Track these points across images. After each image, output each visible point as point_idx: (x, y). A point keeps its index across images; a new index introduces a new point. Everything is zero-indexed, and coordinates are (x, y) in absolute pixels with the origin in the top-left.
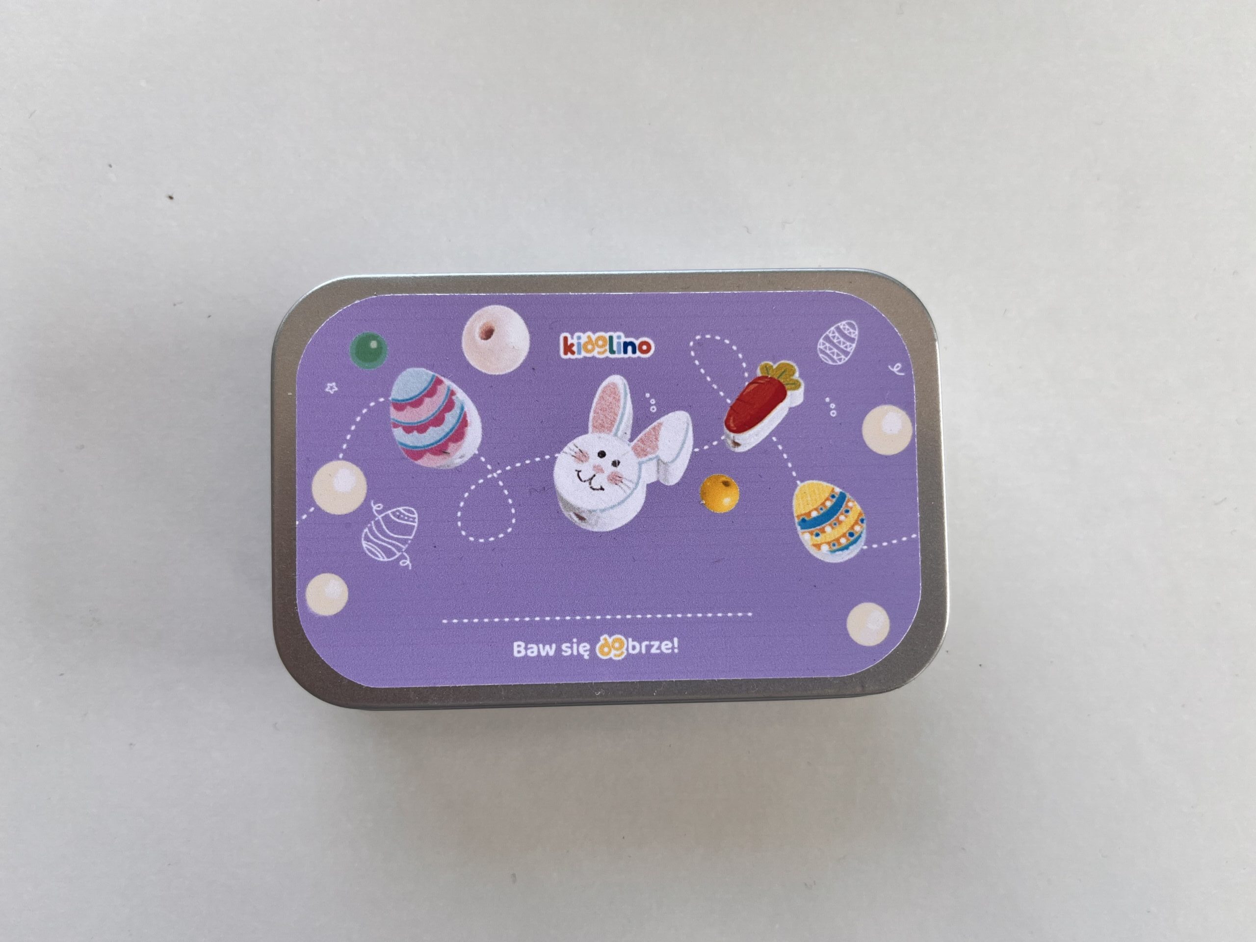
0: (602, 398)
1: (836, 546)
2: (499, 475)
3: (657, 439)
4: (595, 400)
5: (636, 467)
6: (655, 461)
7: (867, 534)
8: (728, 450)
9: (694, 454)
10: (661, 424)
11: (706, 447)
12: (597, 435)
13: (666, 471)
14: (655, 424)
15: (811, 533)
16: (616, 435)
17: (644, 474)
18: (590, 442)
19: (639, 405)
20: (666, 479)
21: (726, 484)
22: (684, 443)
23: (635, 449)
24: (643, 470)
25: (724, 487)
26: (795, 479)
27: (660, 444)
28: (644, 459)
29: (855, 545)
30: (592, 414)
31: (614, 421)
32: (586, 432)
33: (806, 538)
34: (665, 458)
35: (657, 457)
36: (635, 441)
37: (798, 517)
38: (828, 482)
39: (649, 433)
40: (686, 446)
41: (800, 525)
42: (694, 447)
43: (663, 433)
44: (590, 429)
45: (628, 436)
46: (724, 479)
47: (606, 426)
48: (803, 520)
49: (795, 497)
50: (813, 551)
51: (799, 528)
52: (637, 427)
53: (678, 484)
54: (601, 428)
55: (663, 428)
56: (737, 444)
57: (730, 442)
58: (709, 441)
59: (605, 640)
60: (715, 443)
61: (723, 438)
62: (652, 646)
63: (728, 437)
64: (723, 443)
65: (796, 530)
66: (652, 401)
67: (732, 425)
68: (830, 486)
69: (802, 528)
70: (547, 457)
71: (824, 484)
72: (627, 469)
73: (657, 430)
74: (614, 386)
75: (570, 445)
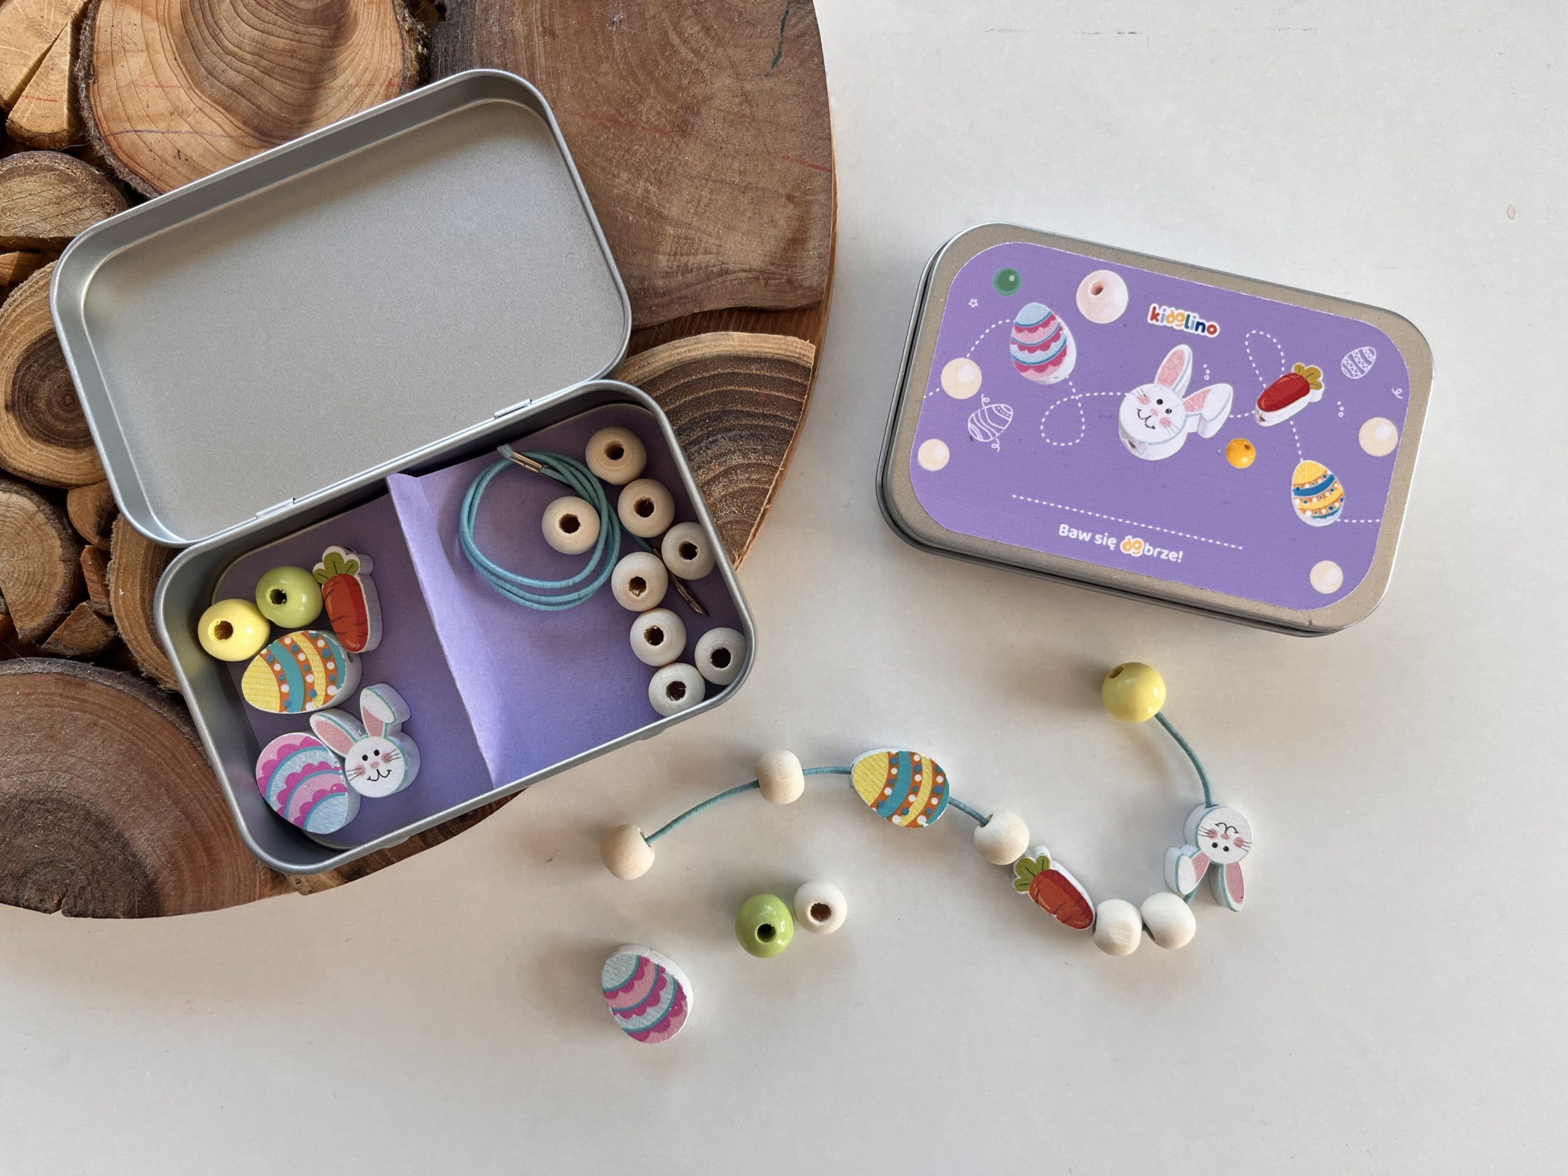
0: (1170, 359)
1: (1317, 514)
2: (1080, 398)
3: (1204, 401)
4: (1165, 360)
5: (1184, 417)
6: (1198, 417)
7: (1343, 510)
8: (1255, 422)
9: (1229, 419)
10: (1209, 390)
11: (1239, 416)
12: (1159, 386)
13: (1205, 426)
14: (1206, 389)
15: (1301, 500)
16: (1174, 389)
17: (1187, 424)
18: (1153, 390)
19: (1197, 373)
20: (1203, 432)
21: (1247, 447)
22: (1223, 409)
23: (1185, 404)
24: (1188, 421)
25: (1245, 449)
26: (1300, 456)
27: (1206, 404)
28: (1191, 413)
29: (1331, 517)
30: (1160, 370)
31: (1175, 379)
32: (1151, 381)
33: (1297, 502)
34: (1206, 417)
35: (1201, 414)
36: (1188, 398)
37: (1294, 485)
38: (1324, 464)
39: (1199, 395)
40: (1224, 412)
41: (1294, 491)
43: (1210, 396)
44: (1156, 381)
45: (1183, 393)
46: (1246, 443)
47: (1167, 381)
48: (1298, 489)
49: (1296, 469)
50: (1299, 514)
51: (1293, 494)
52: (1191, 388)
54: (1164, 382)
55: (1210, 394)
56: (1263, 420)
57: (1258, 417)
58: (1242, 412)
59: (1129, 539)
60: (1246, 415)
61: (1253, 412)
62: (1163, 553)
63: (1257, 412)
64: (1252, 416)
65: (1290, 494)
66: (1208, 372)
67: (1263, 404)
68: (1324, 468)
69: (1296, 494)
70: (1119, 394)
71: (1321, 466)
72: (1176, 418)
73: (1205, 394)
74: (1182, 352)
75: (1138, 389)
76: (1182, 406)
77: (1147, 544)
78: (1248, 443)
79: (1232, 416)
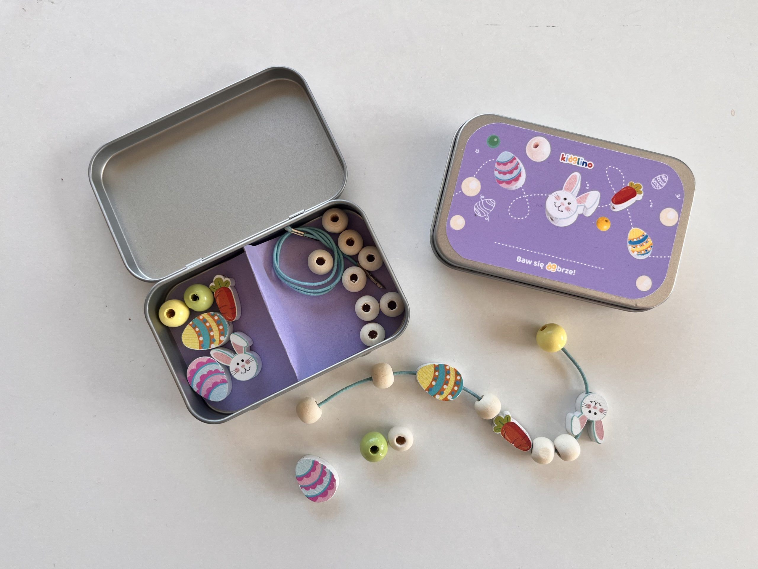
0: (570, 179)
1: (640, 253)
2: (527, 197)
3: (586, 199)
4: (568, 180)
5: (577, 206)
6: (583, 206)
7: (652, 252)
8: (611, 210)
9: (598, 208)
10: (589, 194)
11: (603, 206)
12: (565, 192)
13: (586, 211)
14: (587, 193)
15: (632, 246)
16: (572, 193)
17: (578, 210)
18: (562, 193)
20: (586, 214)
21: (606, 221)
22: (595, 203)
23: (577, 200)
24: (578, 208)
25: (605, 222)
26: (632, 226)
27: (587, 201)
28: (580, 205)
29: (646, 255)
30: (565, 184)
31: (572, 188)
32: (561, 189)
33: (630, 247)
34: (587, 206)
35: (584, 205)
36: (578, 197)
37: (629, 239)
38: (643, 230)
39: (584, 196)
41: (629, 242)
42: (598, 205)
43: (589, 198)
44: (563, 189)
45: (576, 195)
46: (606, 219)
47: (569, 189)
48: (631, 241)
49: (630, 232)
50: (631, 253)
53: (589, 217)
54: (567, 189)
55: (589, 196)
56: (614, 208)
57: (611, 207)
58: (604, 205)
59: (550, 264)
60: (606, 206)
61: (610, 204)
62: (566, 271)
63: (611, 205)
64: (609, 206)
65: (627, 243)
66: (588, 185)
67: (614, 201)
68: (643, 232)
69: (629, 244)
70: (546, 195)
71: (641, 230)
72: (573, 207)
73: (587, 196)
74: (576, 176)
75: (555, 193)
76: (576, 201)
77: (559, 266)
78: (607, 219)
79: (599, 206)
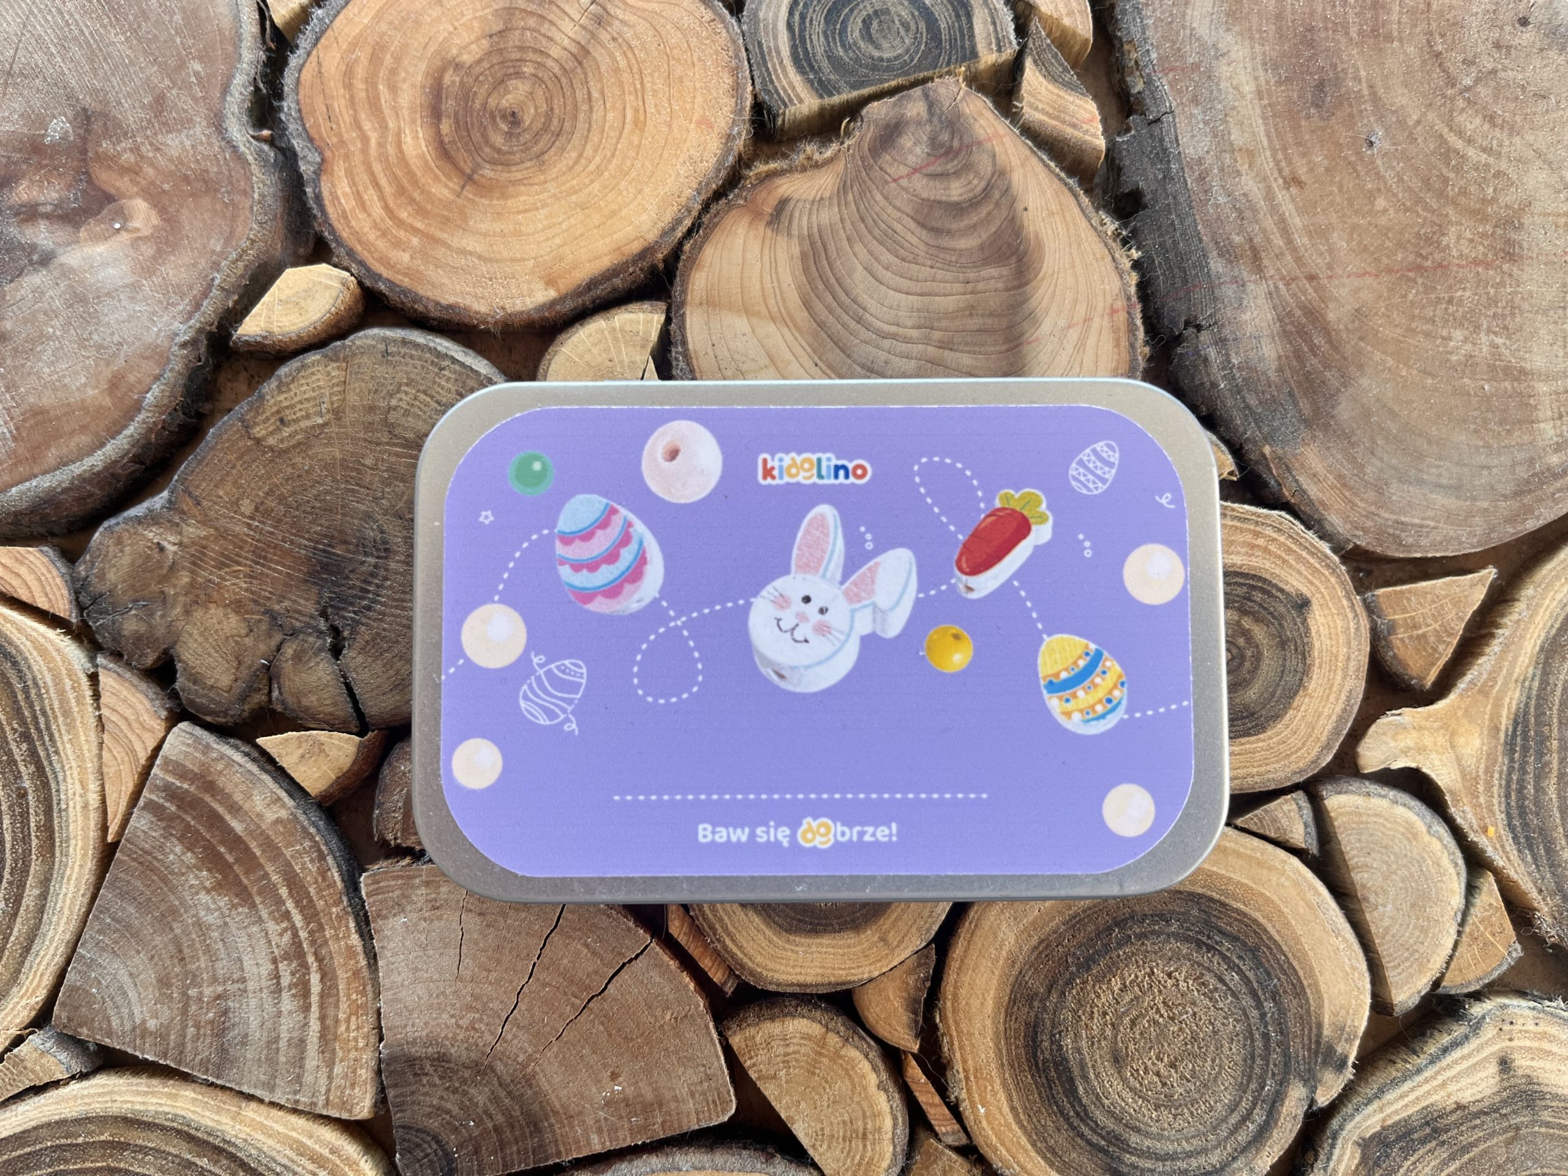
0: (807, 531)
1: (1090, 715)
2: (683, 623)
3: (873, 583)
4: (799, 536)
5: (848, 615)
6: (870, 609)
7: (1129, 699)
8: (959, 597)
10: (878, 564)
11: (933, 592)
12: (800, 576)
13: (884, 620)
14: (871, 563)
15: (1060, 698)
16: (823, 576)
17: (857, 624)
18: (792, 585)
19: (853, 541)
20: (884, 631)
21: (957, 637)
22: (905, 588)
23: (846, 594)
24: (857, 620)
25: (954, 641)
26: (1041, 632)
27: (877, 587)
28: (858, 605)
29: (1113, 714)
30: (795, 552)
31: (822, 558)
32: (787, 571)
33: (1054, 704)
34: (883, 605)
35: (873, 602)
36: (847, 584)
37: (1044, 678)
38: (1081, 635)
39: (864, 574)
40: (908, 591)
41: (1046, 688)
43: (881, 573)
44: (793, 568)
45: (839, 578)
46: (954, 631)
47: (810, 566)
48: (1051, 683)
49: (1040, 654)
50: (1062, 720)
51: (1045, 692)
52: (849, 569)
54: (806, 567)
55: (880, 569)
56: (970, 589)
57: (961, 586)
58: (936, 586)
59: (808, 823)
60: (944, 587)
61: (954, 581)
62: (866, 832)
63: (960, 580)
64: (954, 588)
65: (1041, 693)
66: (868, 537)
67: (964, 566)
68: (1084, 641)
69: (1050, 692)
70: (741, 602)
71: (1077, 639)
72: (837, 618)
73: (873, 571)
74: (822, 516)
75: (769, 588)
76: (842, 598)
77: (838, 824)
78: (956, 629)
79: (921, 595)
